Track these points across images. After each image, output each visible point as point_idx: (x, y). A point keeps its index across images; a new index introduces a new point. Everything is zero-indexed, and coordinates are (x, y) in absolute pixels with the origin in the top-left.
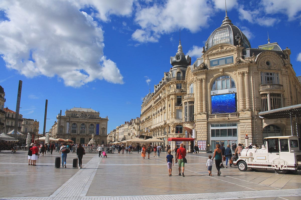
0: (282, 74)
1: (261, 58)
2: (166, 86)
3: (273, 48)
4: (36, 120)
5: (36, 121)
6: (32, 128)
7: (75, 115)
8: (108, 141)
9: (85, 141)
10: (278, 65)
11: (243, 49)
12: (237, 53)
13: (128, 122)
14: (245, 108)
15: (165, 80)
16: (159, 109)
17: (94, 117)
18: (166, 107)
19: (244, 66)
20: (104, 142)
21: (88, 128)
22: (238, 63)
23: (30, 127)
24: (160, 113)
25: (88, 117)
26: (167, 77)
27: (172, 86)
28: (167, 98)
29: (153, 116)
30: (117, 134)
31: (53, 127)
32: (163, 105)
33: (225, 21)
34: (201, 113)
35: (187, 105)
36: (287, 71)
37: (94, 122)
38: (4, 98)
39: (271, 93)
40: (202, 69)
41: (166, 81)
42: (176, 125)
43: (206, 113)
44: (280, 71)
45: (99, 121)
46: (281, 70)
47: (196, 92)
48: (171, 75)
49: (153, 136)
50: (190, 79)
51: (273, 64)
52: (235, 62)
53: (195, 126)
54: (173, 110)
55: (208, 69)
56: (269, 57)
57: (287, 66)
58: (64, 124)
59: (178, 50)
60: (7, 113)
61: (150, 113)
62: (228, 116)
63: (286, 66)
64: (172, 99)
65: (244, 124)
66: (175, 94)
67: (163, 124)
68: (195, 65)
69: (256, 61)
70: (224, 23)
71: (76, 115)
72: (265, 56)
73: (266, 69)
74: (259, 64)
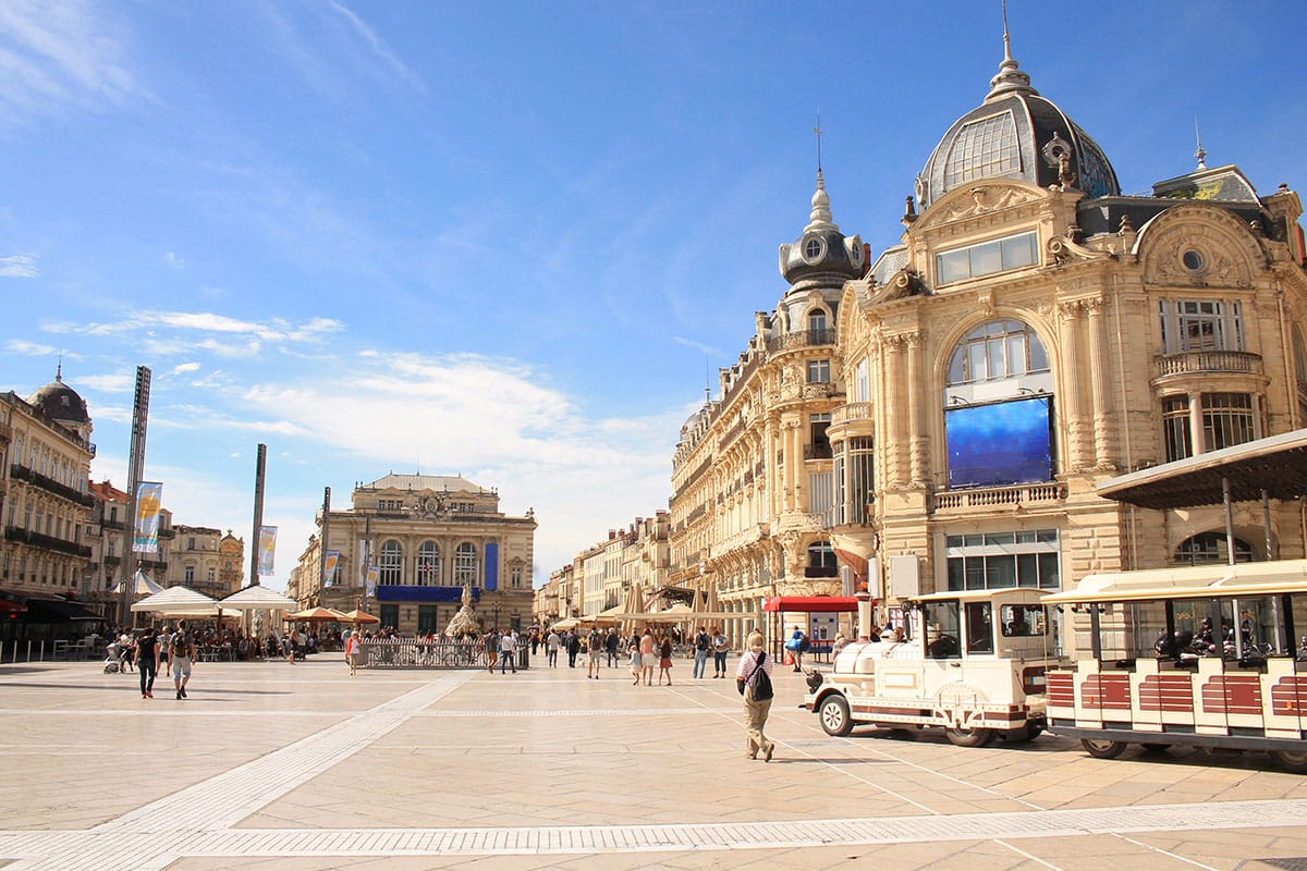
0: (1259, 303)
1: (1159, 238)
2: (765, 372)
3: (1216, 191)
4: (230, 531)
5: (230, 536)
6: (212, 566)
7: (395, 505)
8: (543, 618)
9: (438, 619)
10: (1237, 265)
11: (1078, 202)
12: (1053, 220)
13: (622, 533)
14: (1092, 463)
15: (761, 345)
16: (740, 475)
17: (473, 515)
18: (766, 463)
19: (1085, 276)
20: (522, 620)
21: (448, 560)
22: (1057, 262)
23: (205, 561)
24: (745, 489)
25: (451, 515)
26: (769, 331)
27: (788, 371)
28: (768, 426)
29: (719, 503)
30: (577, 584)
31: (302, 559)
32: (755, 455)
33: (1000, 80)
34: (903, 488)
35: (845, 453)
36: (1281, 292)
37: (473, 537)
38: (88, 443)
39: (1208, 390)
40: (900, 294)
41: (764, 348)
42: (808, 539)
43: (923, 485)
44: (1250, 292)
45: (495, 530)
46: (1254, 288)
47: (881, 397)
48: (785, 325)
49: (720, 592)
50: (856, 339)
51: (1218, 260)
52: (1043, 259)
53: (879, 542)
54: (796, 475)
55: (929, 294)
56: (1198, 231)
57: (1279, 268)
58: (347, 547)
59: (813, 215)
60: (106, 503)
61: (706, 490)
62: (1018, 500)
63: (1274, 270)
64: (790, 428)
65: (1087, 532)
66: (802, 407)
67: (753, 537)
68: (875, 279)
69: (1134, 251)
70: (998, 88)
71: (398, 508)
72: (1177, 227)
73: (1185, 286)
74: (1153, 265)
